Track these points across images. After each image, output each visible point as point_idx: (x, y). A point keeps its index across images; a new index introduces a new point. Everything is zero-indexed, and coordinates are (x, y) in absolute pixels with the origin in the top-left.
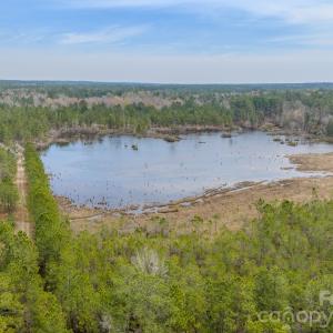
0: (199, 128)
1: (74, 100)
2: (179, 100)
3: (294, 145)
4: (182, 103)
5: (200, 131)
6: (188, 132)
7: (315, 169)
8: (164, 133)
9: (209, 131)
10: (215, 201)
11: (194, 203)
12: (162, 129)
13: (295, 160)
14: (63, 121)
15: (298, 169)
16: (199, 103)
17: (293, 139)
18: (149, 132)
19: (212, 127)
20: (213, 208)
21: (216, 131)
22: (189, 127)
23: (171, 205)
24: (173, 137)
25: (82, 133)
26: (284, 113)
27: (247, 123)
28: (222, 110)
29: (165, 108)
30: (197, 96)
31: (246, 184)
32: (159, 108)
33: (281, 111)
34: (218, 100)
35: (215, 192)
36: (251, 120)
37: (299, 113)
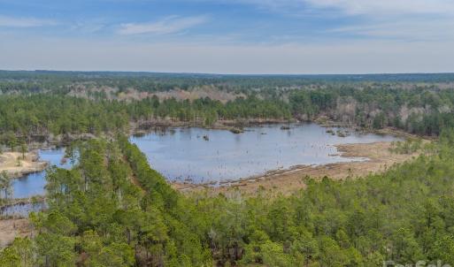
0: (260, 120)
1: (145, 94)
2: (242, 95)
3: (343, 136)
4: (245, 97)
5: (262, 123)
6: (251, 124)
7: (357, 156)
8: (230, 125)
9: (270, 123)
10: (275, 178)
11: (258, 179)
12: (228, 121)
13: (341, 149)
14: (140, 115)
15: (343, 156)
16: (260, 97)
17: (343, 131)
18: (217, 124)
19: (272, 120)
20: (272, 183)
21: (277, 123)
22: (252, 120)
23: (241, 181)
24: (238, 129)
25: (158, 125)
26: (338, 107)
27: (304, 117)
28: (281, 104)
29: (229, 102)
30: (259, 90)
31: (298, 167)
32: (224, 102)
33: (336, 105)
34: (278, 94)
35: (275, 172)
36: (308, 114)
37: (350, 107)
